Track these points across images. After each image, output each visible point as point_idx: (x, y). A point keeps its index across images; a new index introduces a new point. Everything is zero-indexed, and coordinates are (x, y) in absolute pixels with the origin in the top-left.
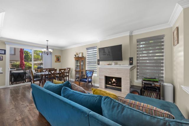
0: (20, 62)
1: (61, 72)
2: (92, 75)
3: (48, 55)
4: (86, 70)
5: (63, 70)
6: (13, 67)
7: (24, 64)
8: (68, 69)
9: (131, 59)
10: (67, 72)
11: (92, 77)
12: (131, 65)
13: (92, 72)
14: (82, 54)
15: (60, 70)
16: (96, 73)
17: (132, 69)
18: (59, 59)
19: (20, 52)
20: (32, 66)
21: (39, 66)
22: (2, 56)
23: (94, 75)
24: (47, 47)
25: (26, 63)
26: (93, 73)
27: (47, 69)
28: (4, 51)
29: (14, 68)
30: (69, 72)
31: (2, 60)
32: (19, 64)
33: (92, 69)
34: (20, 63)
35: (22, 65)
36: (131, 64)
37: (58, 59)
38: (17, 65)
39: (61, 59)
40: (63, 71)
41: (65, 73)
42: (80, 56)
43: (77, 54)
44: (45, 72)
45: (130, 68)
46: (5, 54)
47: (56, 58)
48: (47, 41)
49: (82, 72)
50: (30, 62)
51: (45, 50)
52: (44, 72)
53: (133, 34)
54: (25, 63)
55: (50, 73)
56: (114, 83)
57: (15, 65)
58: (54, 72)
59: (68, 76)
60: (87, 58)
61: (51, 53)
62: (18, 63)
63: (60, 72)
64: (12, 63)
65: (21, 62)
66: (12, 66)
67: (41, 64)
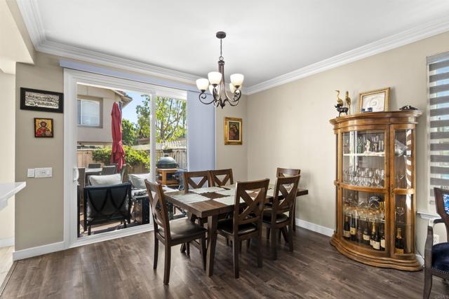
0: (111, 147)
6: (97, 160)
7: (122, 153)
14: (391, 93)
18: (237, 133)
19: (112, 114)
21: (163, 158)
22: (52, 120)
24: (221, 64)
25: (127, 150)
28: (57, 98)
29: (98, 163)
31: (52, 136)
32: (109, 152)
34: (113, 149)
35: (118, 156)
38: (106, 154)
39: (244, 132)
42: (377, 104)
46: (60, 110)
54: (125, 148)
57: (101, 156)
62: (108, 149)
64: (94, 150)
65: (116, 146)
66: (93, 159)
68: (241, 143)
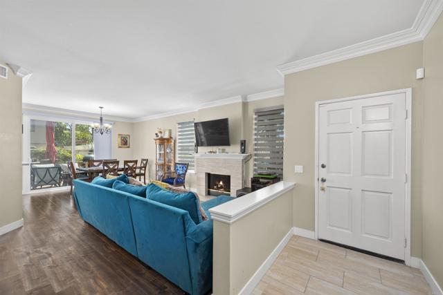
0: (46, 147)
1: (129, 166)
2: (186, 171)
3: (102, 134)
4: (176, 164)
5: (133, 164)
7: (55, 152)
8: (145, 162)
9: (243, 144)
10: (141, 168)
11: (185, 174)
12: (243, 153)
13: (186, 166)
14: (170, 131)
15: (126, 162)
16: (193, 168)
17: (246, 161)
20: (72, 155)
21: (87, 155)
23: (188, 171)
24: (101, 119)
25: (59, 150)
26: (187, 168)
27: (100, 161)
30: (145, 168)
32: (43, 151)
33: (185, 161)
34: (47, 149)
35: (51, 154)
36: (243, 151)
37: (125, 142)
38: (41, 153)
39: (131, 142)
40: (131, 164)
41: (135, 168)
42: (166, 136)
43: (161, 132)
44: (98, 166)
45: (242, 158)
47: (120, 140)
48: (101, 108)
49: (169, 168)
50: (69, 148)
51: (97, 125)
52: (95, 166)
53: (249, 100)
54: (57, 149)
55: (106, 168)
56: (221, 187)
57: (36, 154)
58: (114, 167)
59: (144, 175)
60: (178, 141)
61: (108, 130)
62: (43, 149)
63: (126, 167)
65: (50, 147)
67: (91, 151)
68: (129, 147)
